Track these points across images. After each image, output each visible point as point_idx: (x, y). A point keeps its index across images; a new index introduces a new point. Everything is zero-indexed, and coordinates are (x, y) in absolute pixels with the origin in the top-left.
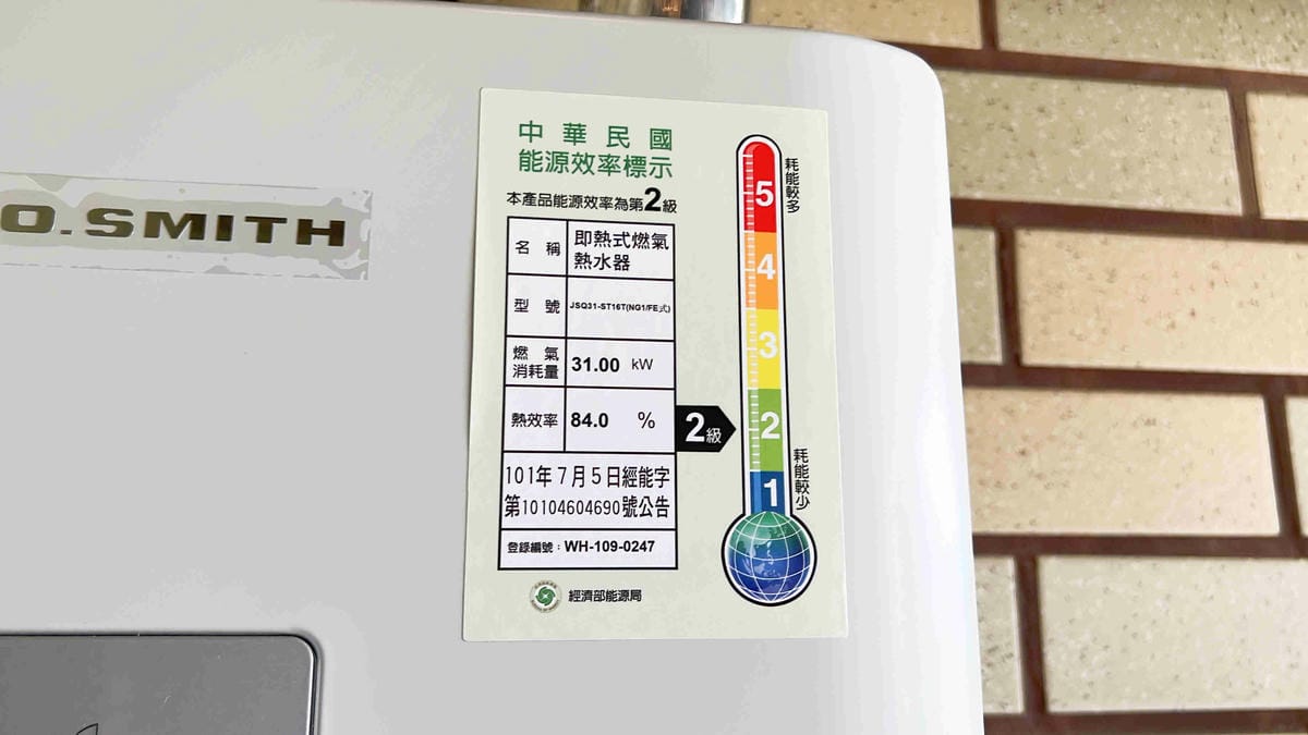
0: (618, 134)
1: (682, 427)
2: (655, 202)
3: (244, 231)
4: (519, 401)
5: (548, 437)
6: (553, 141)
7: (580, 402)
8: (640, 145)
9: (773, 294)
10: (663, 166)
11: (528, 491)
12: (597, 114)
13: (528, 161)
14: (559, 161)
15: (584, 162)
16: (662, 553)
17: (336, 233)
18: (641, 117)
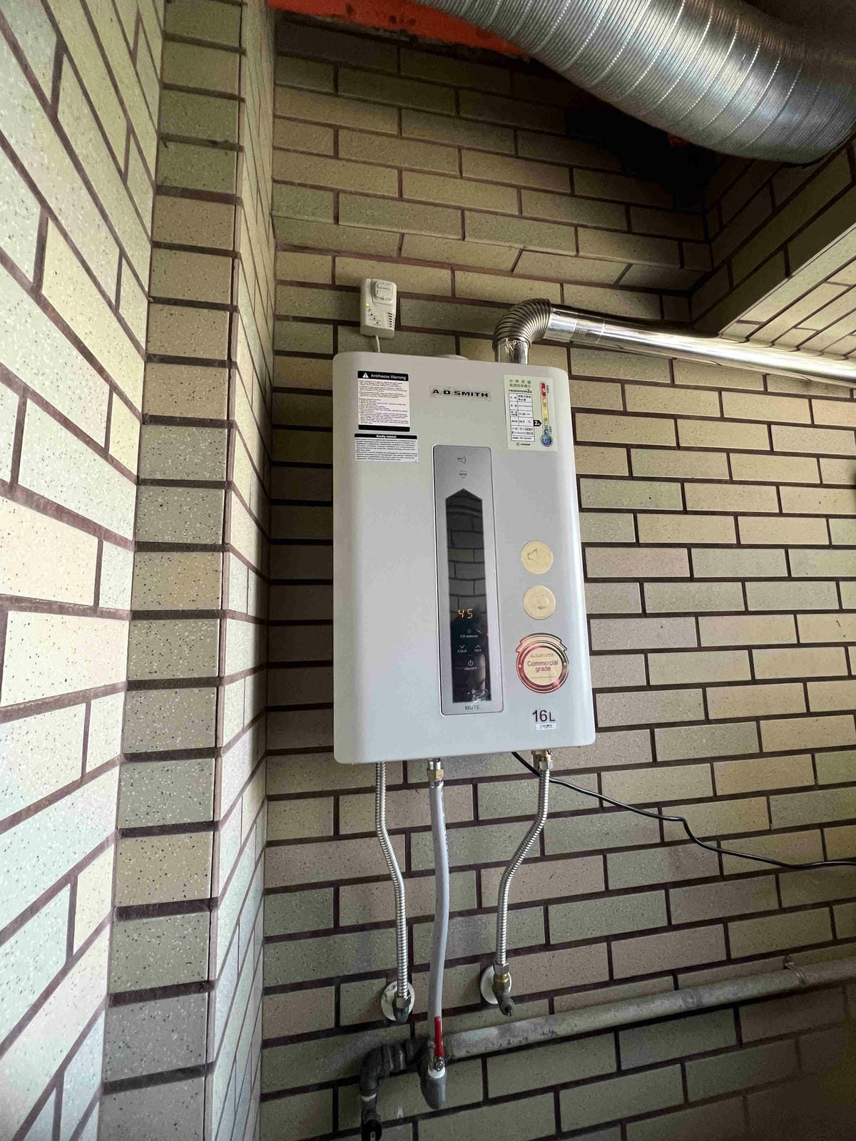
0: (523, 381)
1: (534, 423)
2: (529, 391)
3: (475, 395)
4: (513, 418)
5: (517, 424)
6: (514, 383)
7: (520, 419)
8: (526, 383)
9: (545, 405)
10: (530, 386)
11: (514, 431)
12: (520, 378)
13: (511, 385)
14: (515, 385)
15: (519, 385)
16: (533, 439)
17: (486, 395)
18: (526, 378)
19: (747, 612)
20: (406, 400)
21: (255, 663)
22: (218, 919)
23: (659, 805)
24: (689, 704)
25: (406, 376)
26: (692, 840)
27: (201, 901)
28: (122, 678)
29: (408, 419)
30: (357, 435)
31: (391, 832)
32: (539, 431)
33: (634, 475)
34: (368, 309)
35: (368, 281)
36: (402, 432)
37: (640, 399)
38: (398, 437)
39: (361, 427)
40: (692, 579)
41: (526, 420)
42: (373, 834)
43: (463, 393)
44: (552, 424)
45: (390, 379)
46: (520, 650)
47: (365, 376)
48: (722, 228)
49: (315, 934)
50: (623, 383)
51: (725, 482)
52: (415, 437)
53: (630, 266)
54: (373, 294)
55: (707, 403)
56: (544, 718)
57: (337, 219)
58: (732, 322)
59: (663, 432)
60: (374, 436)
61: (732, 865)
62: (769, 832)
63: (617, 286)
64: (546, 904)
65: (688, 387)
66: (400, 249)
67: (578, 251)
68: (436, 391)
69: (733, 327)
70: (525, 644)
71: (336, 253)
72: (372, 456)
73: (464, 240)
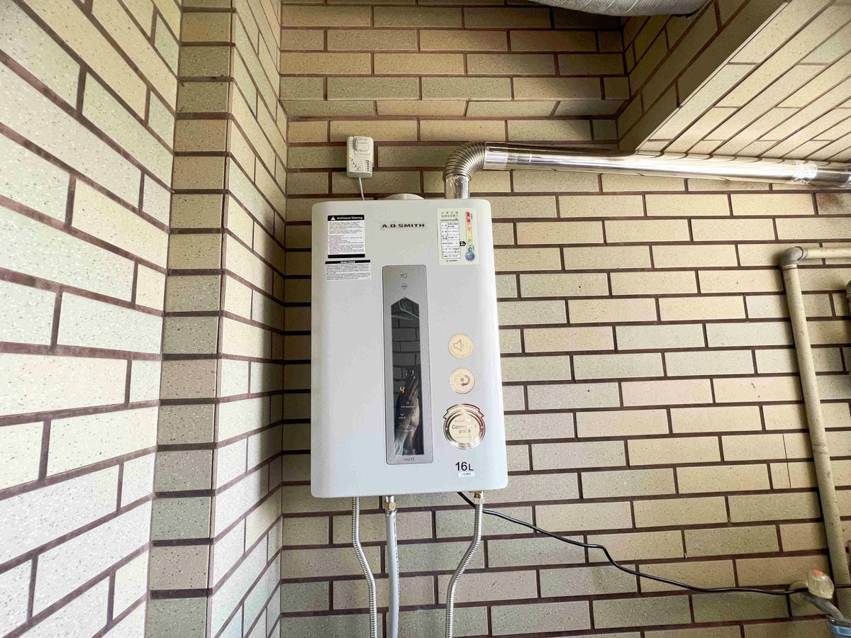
0: (452, 212)
1: (461, 244)
2: (456, 220)
3: (414, 226)
4: (443, 242)
5: (447, 245)
6: (445, 214)
7: (450, 241)
8: (454, 214)
9: (469, 229)
10: (457, 216)
11: (445, 251)
12: (450, 210)
13: (442, 216)
14: (446, 216)
15: (448, 216)
16: (459, 256)
17: (423, 225)
18: (454, 210)
19: (666, 378)
20: (363, 234)
21: (263, 424)
22: (212, 603)
23: (585, 534)
24: (612, 454)
25: (363, 216)
26: (611, 562)
27: (202, 590)
28: (153, 443)
29: (364, 248)
30: (327, 263)
31: (364, 544)
32: (464, 249)
33: (566, 269)
34: (350, 159)
35: (351, 139)
36: (360, 258)
37: (570, 207)
38: (357, 262)
39: (330, 257)
40: (616, 351)
41: (454, 242)
42: (351, 545)
43: (405, 225)
44: (475, 243)
45: (351, 220)
46: (447, 417)
47: (333, 219)
48: (636, 64)
49: (316, 614)
50: (557, 195)
51: (648, 270)
52: (369, 261)
53: (559, 103)
54: (355, 147)
55: (633, 206)
56: (464, 468)
57: (326, 97)
58: (644, 142)
59: (592, 232)
60: (339, 262)
61: (647, 585)
62: (684, 560)
63: (552, 117)
64: (489, 604)
65: (615, 194)
66: (376, 110)
67: (513, 97)
68: (385, 226)
69: (645, 145)
70: (451, 412)
71: (330, 119)
72: (338, 277)
73: (421, 99)
